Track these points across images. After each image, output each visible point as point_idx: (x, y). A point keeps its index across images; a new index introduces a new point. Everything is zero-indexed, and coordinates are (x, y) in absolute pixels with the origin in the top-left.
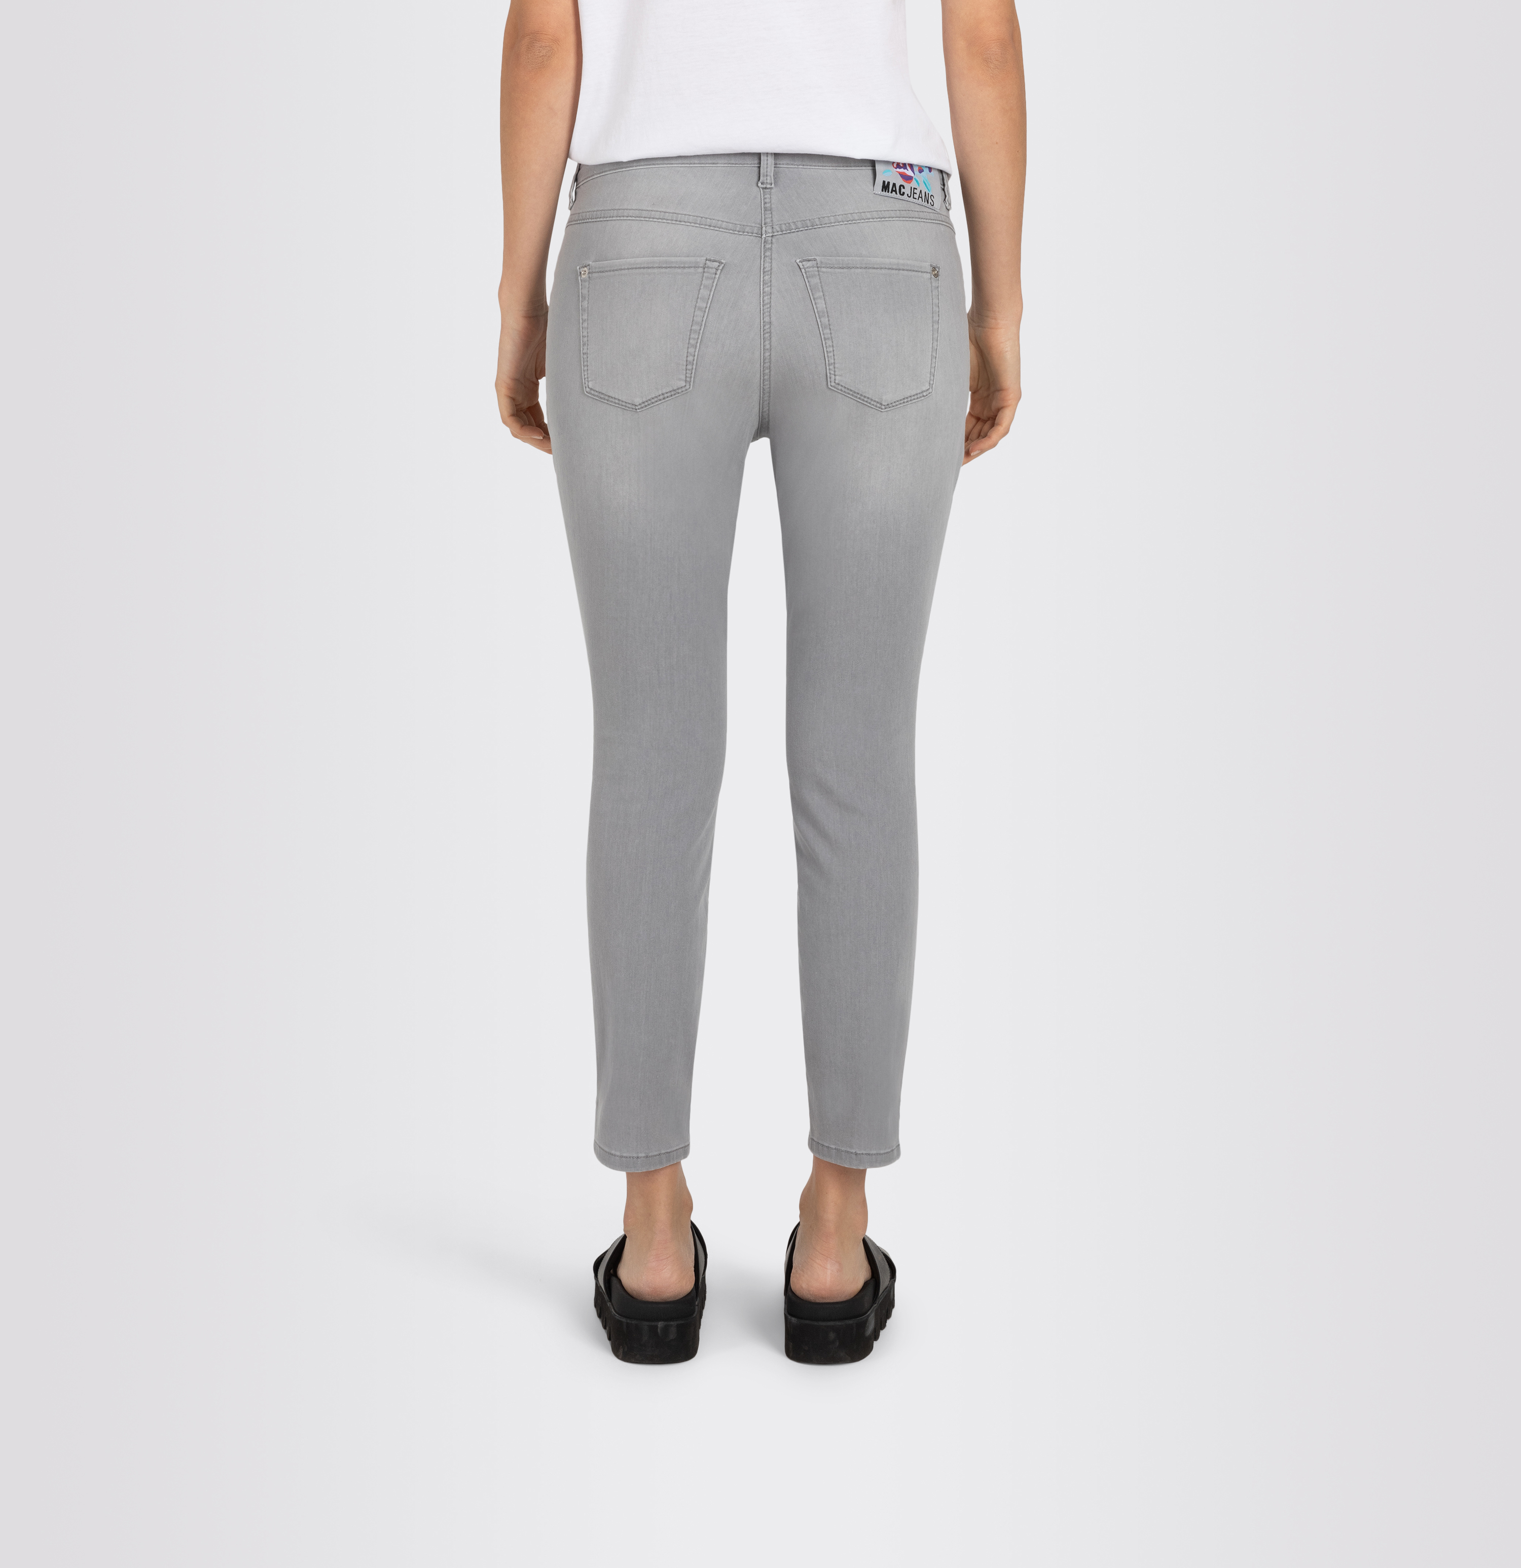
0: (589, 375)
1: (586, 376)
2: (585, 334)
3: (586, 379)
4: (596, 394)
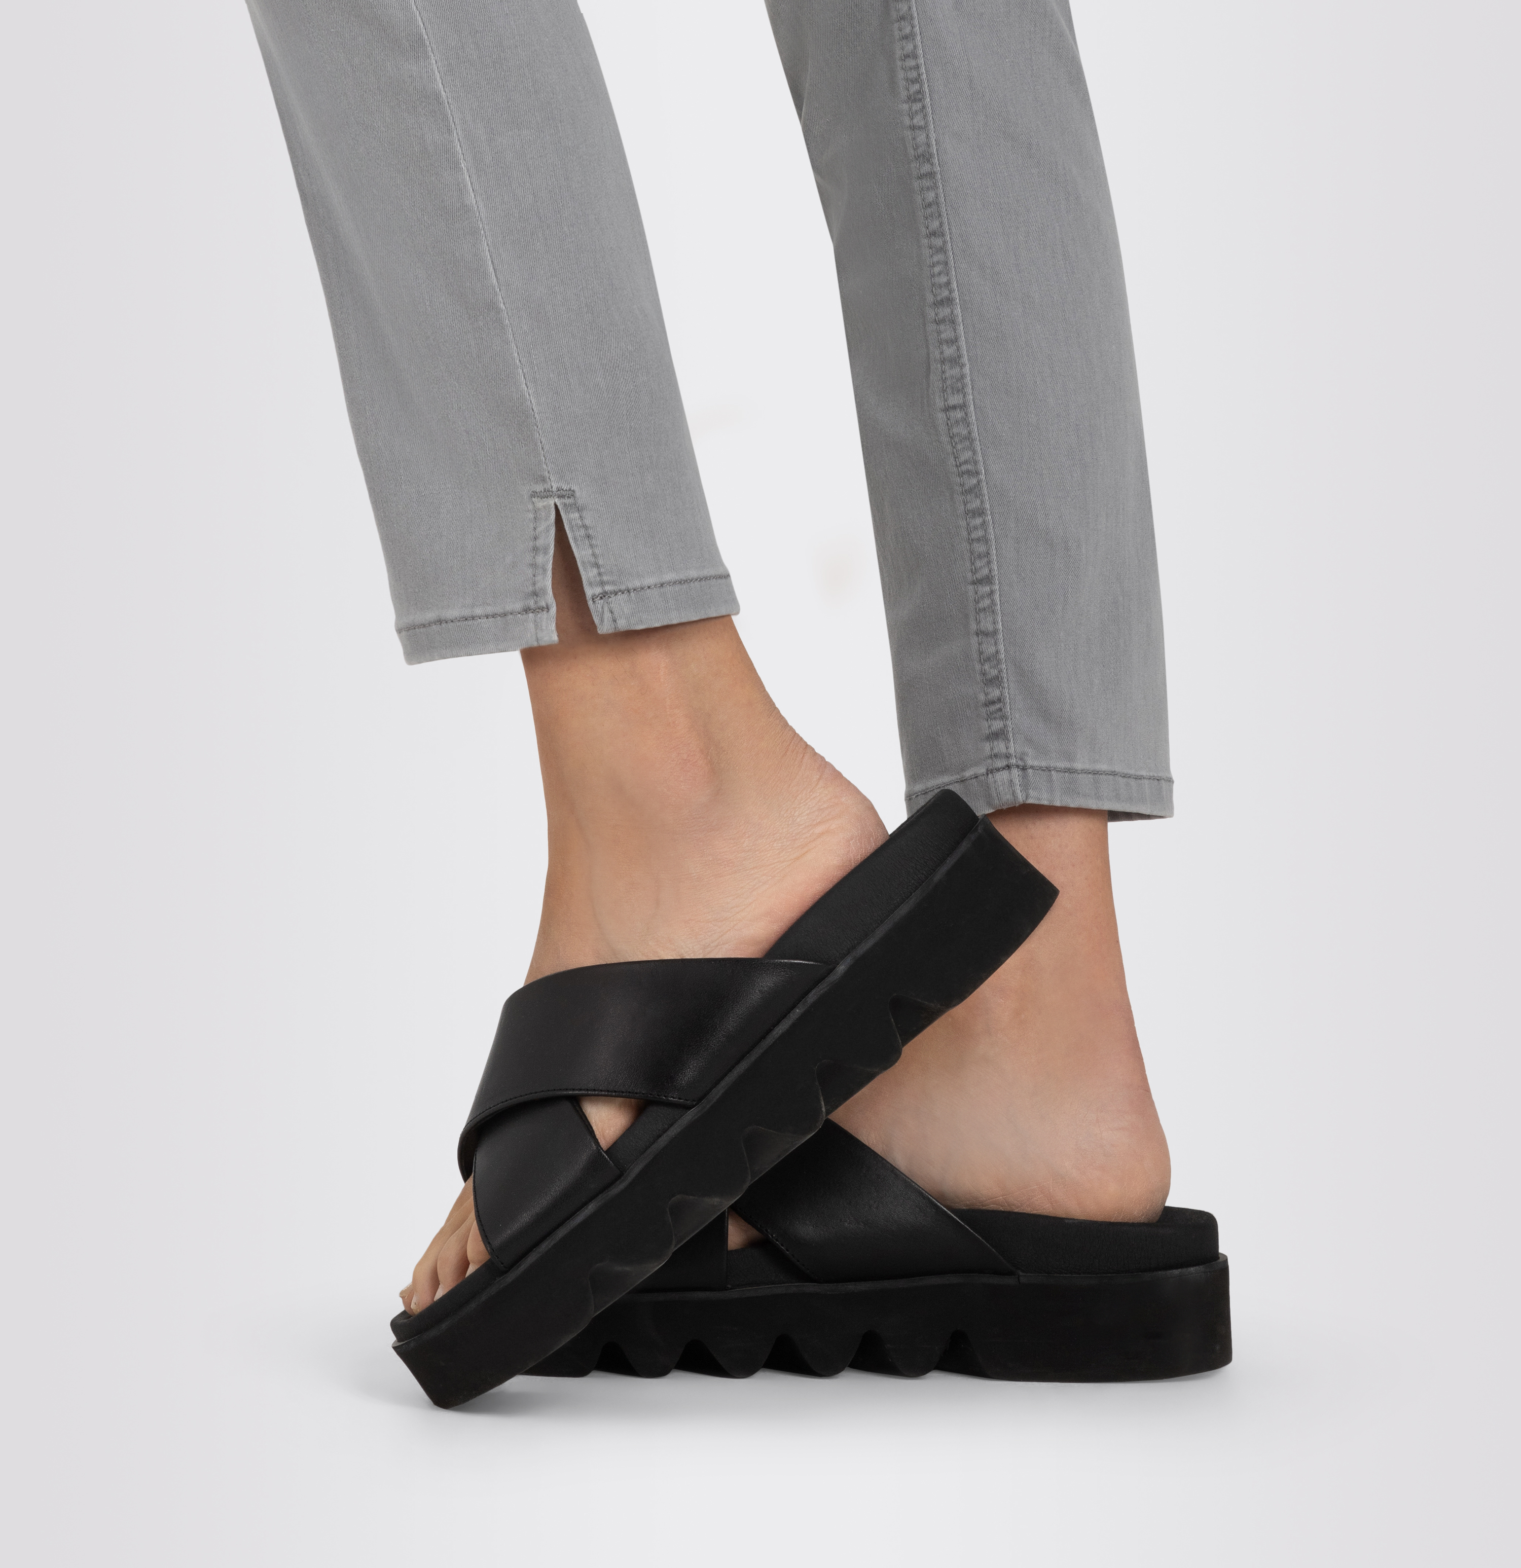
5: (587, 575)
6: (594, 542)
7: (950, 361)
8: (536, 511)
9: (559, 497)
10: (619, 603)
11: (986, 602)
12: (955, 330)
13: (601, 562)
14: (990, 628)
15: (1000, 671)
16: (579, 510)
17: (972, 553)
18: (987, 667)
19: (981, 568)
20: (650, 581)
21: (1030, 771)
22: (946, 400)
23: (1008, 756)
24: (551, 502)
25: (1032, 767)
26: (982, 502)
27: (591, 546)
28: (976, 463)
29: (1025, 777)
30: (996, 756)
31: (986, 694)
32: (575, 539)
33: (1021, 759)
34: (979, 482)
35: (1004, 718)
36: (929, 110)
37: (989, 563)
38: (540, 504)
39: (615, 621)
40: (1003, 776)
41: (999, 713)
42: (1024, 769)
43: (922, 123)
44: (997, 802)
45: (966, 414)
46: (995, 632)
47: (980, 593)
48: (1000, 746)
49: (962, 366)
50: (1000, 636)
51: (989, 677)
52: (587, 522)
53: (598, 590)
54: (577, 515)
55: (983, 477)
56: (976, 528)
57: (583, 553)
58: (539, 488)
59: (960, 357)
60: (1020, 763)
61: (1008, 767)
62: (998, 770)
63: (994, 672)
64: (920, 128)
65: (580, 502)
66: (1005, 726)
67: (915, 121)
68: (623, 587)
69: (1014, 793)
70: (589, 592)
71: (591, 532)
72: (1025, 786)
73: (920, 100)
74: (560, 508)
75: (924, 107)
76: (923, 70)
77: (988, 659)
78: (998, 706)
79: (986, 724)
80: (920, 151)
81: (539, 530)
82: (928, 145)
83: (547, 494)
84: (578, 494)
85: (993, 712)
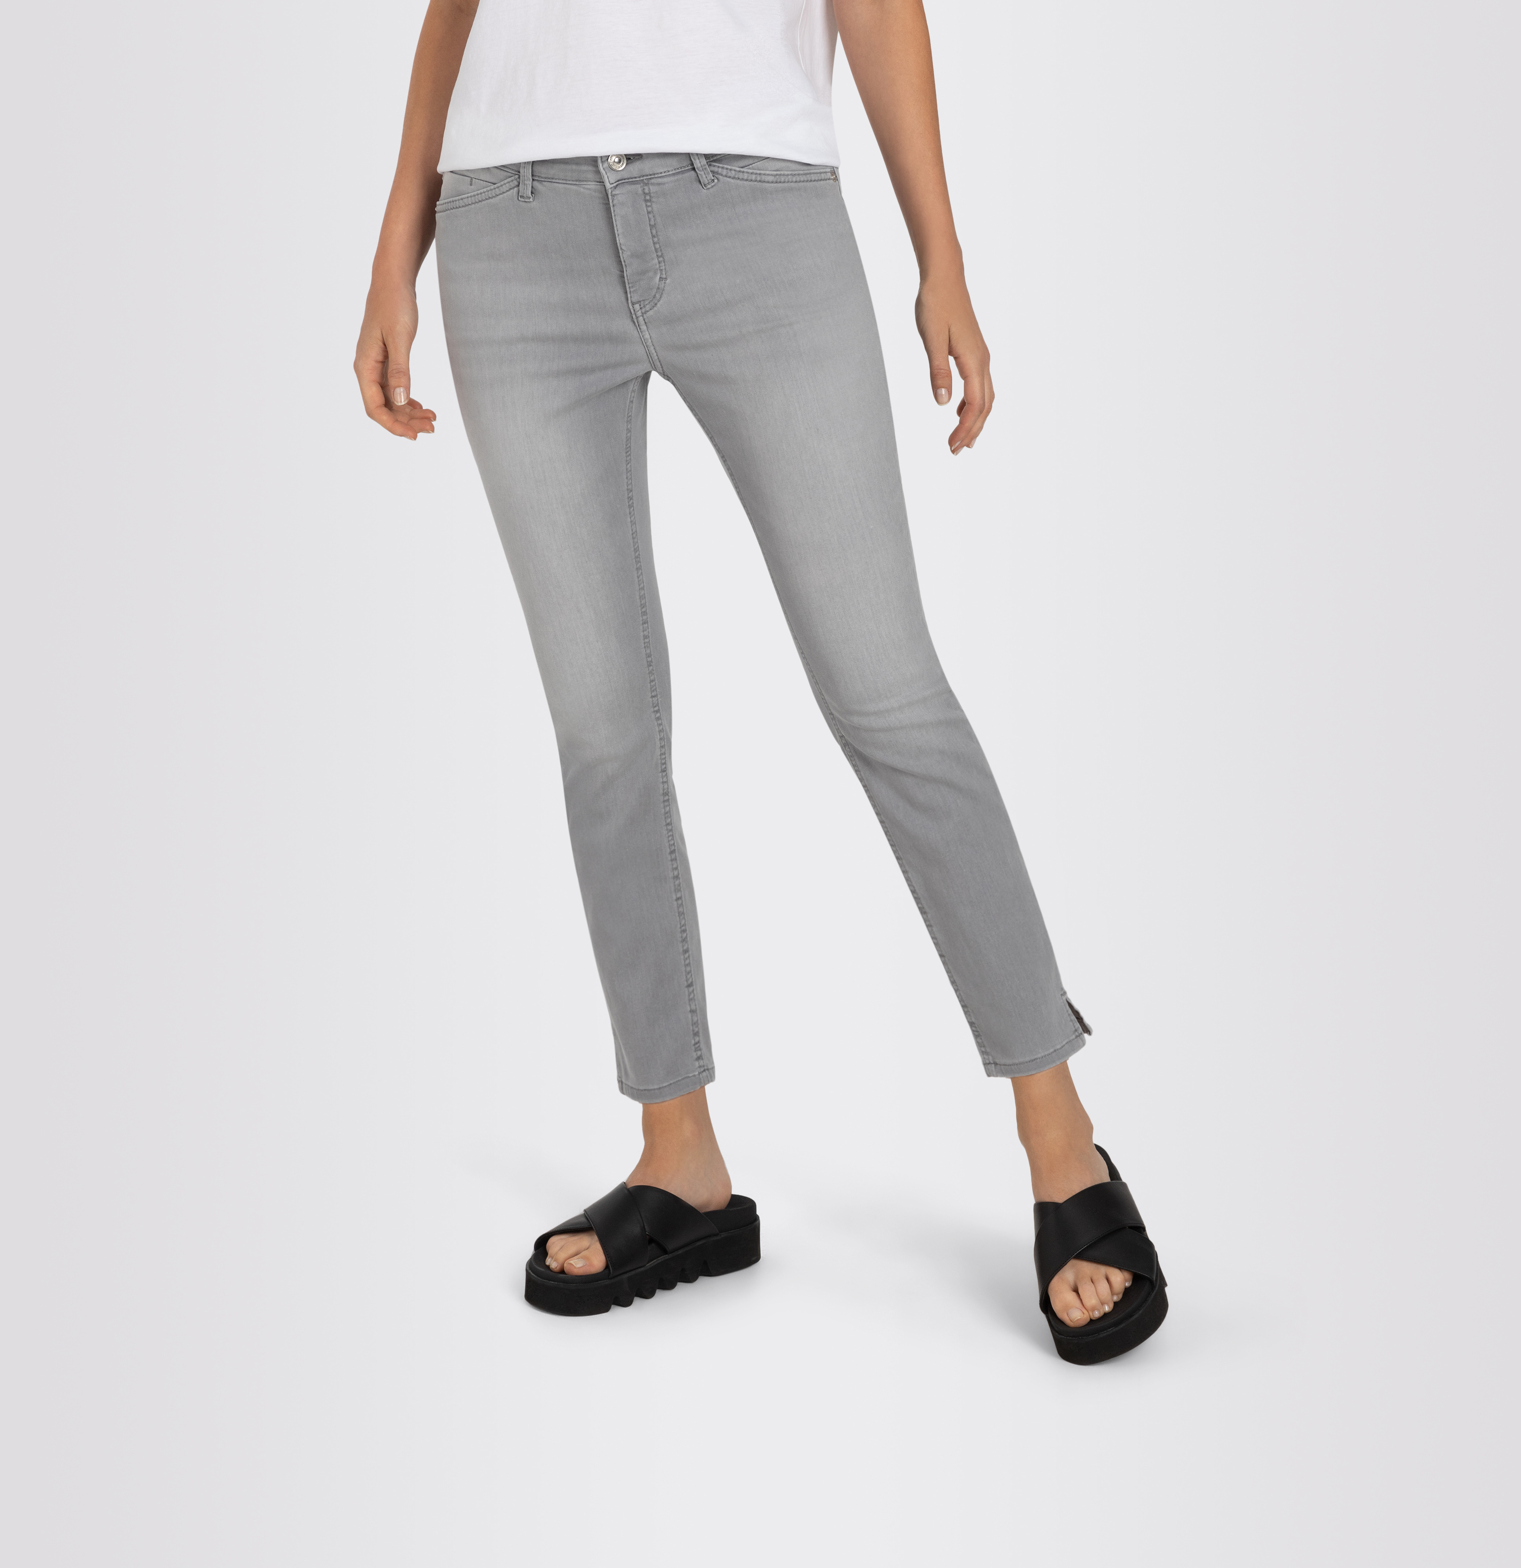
85: (697, 1048)
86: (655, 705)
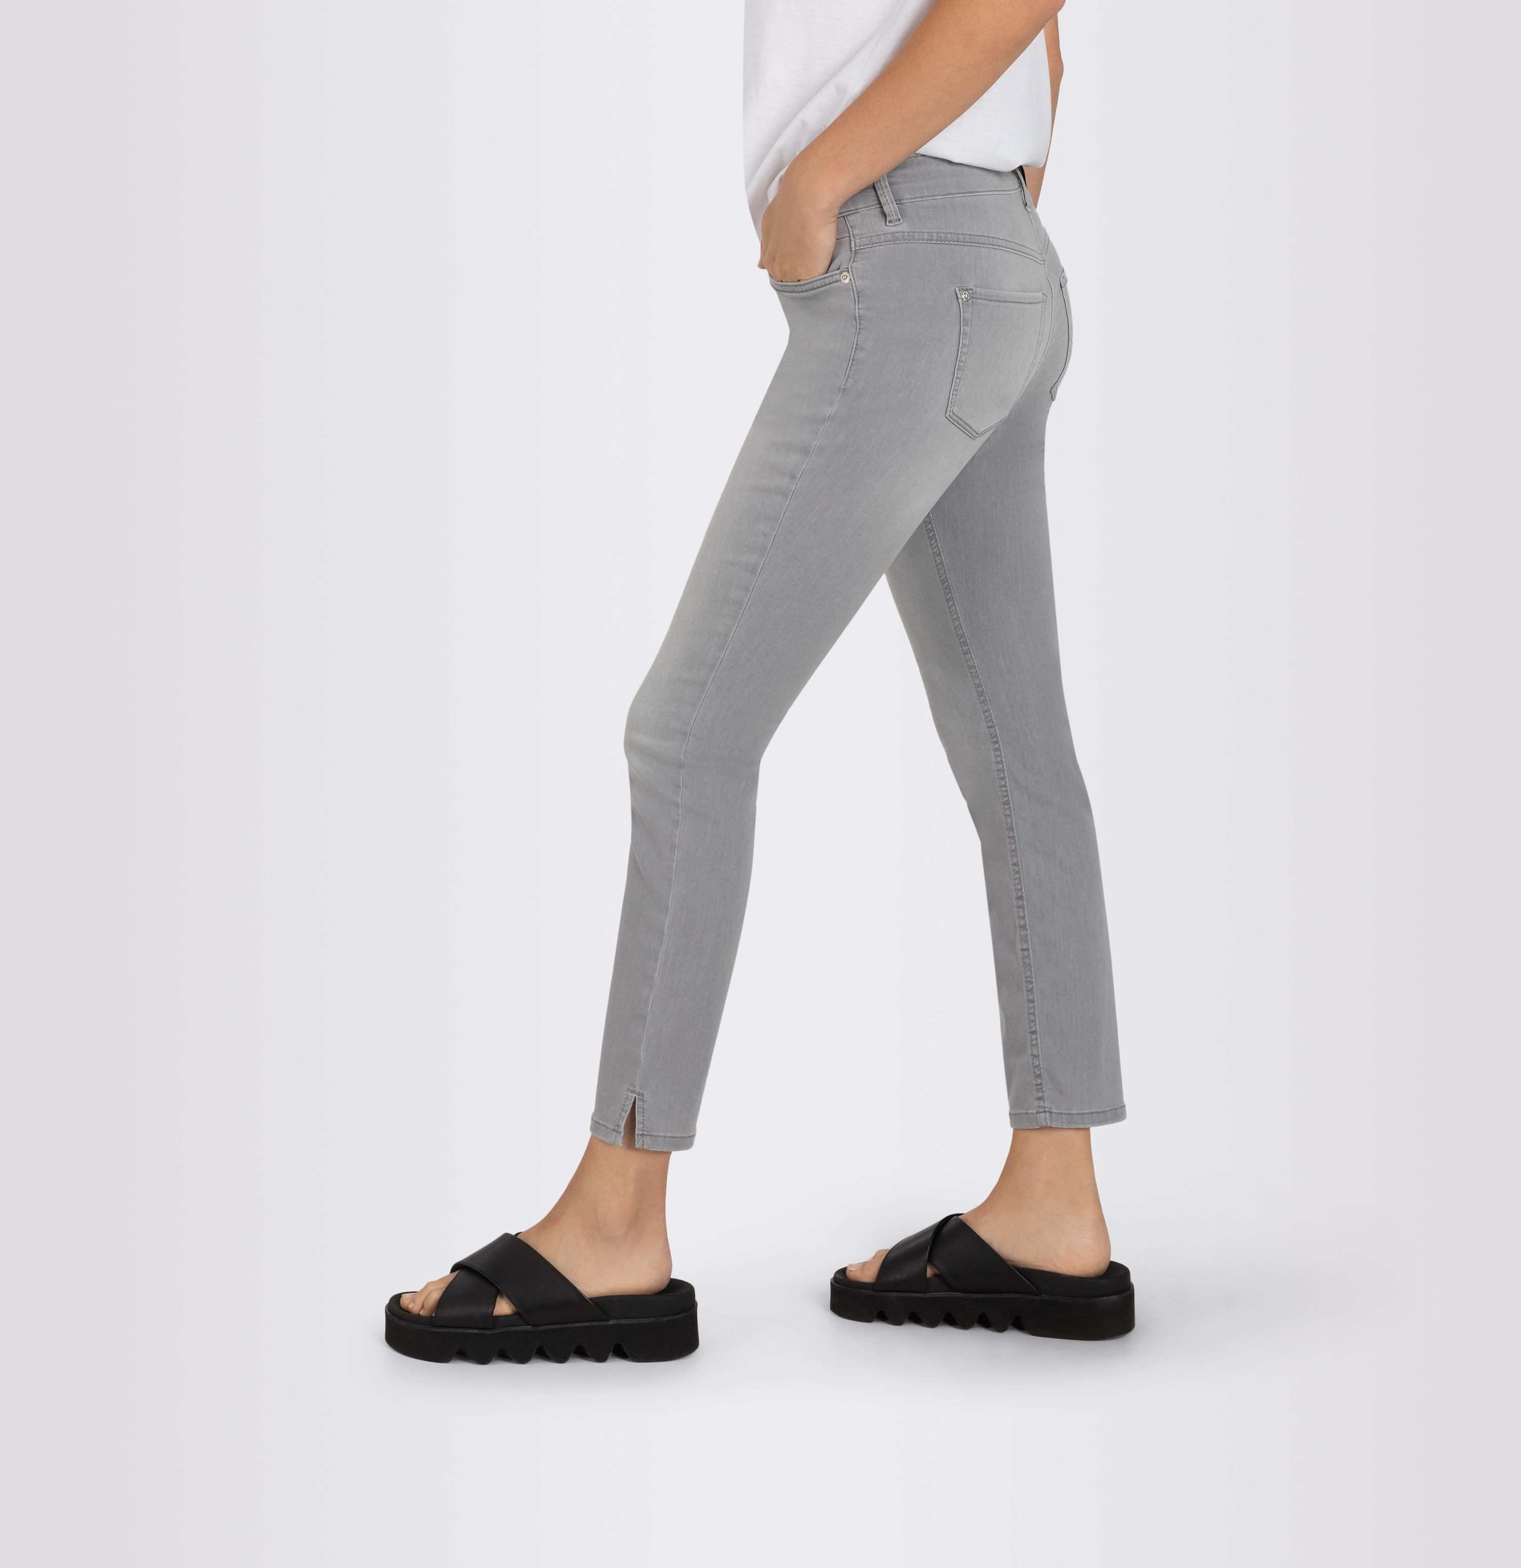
0: (956, 399)
1: (953, 401)
2: (963, 359)
3: (953, 403)
4: (957, 419)
5: (638, 1126)
6: (645, 1115)
7: (1023, 927)
8: (628, 1096)
9: (638, 1095)
10: (648, 1140)
11: (1035, 1042)
12: (1024, 912)
13: (645, 1123)
14: (1037, 1054)
15: (1041, 1072)
16: (644, 1102)
17: (1029, 1019)
18: (1036, 1070)
19: (1033, 1026)
20: (661, 1134)
21: (1053, 1114)
22: (1022, 945)
23: (1045, 1107)
24: (634, 1095)
25: (1054, 1113)
26: (1034, 997)
27: (643, 1116)
28: (1032, 978)
29: (1051, 1117)
30: (1040, 1107)
31: (1036, 1081)
32: (638, 1112)
33: (1050, 1109)
34: (1033, 987)
35: (1043, 1092)
36: (1012, 808)
37: (1036, 1025)
38: (630, 1094)
39: (643, 1145)
40: (1042, 1115)
41: (1041, 1090)
42: (1051, 1113)
43: (1009, 814)
44: (1040, 1125)
45: (1029, 953)
46: (1038, 1056)
47: (1032, 1038)
48: (1042, 1103)
49: (1027, 930)
50: (1040, 1057)
51: (1037, 1074)
52: (645, 1107)
53: (641, 1133)
54: (642, 1103)
55: (1034, 985)
56: (1031, 1008)
57: (639, 1118)
58: (632, 1088)
59: (1026, 925)
60: (1050, 1110)
61: (1045, 1112)
62: (1041, 1112)
63: (1039, 1073)
64: (1009, 815)
65: (645, 1099)
66: (1043, 1095)
67: (1006, 812)
68: (650, 1134)
69: (1047, 1122)
70: (637, 1132)
71: (645, 1111)
72: (1051, 1120)
73: (1008, 804)
74: (637, 1099)
75: (1010, 807)
76: (1009, 792)
77: (1036, 1067)
78: (1040, 1087)
79: (1036, 1093)
80: (1009, 826)
81: (626, 1103)
82: (1012, 824)
83: (633, 1092)
84: (645, 1096)
85: (1038, 1089)
86: (993, 736)
